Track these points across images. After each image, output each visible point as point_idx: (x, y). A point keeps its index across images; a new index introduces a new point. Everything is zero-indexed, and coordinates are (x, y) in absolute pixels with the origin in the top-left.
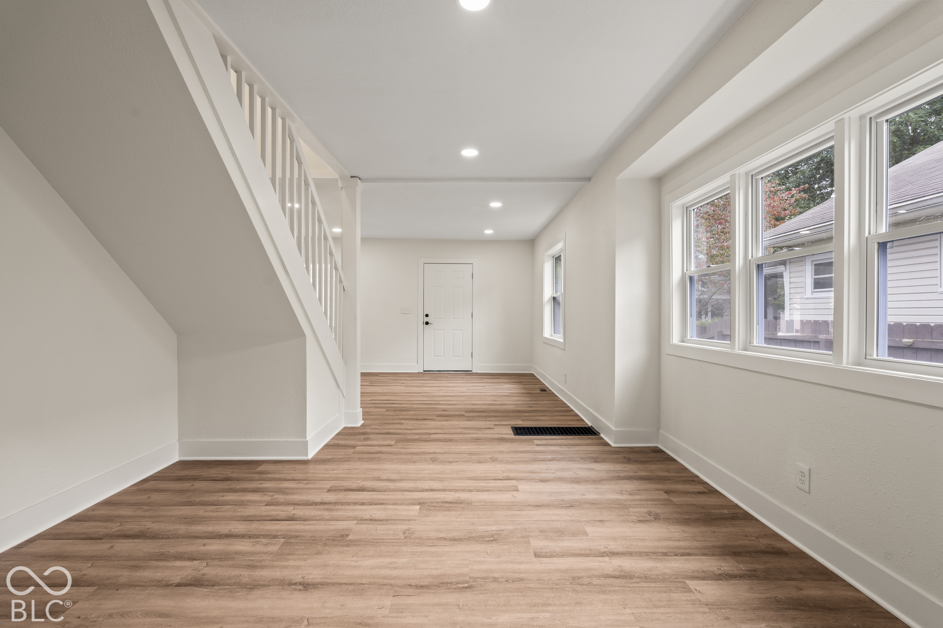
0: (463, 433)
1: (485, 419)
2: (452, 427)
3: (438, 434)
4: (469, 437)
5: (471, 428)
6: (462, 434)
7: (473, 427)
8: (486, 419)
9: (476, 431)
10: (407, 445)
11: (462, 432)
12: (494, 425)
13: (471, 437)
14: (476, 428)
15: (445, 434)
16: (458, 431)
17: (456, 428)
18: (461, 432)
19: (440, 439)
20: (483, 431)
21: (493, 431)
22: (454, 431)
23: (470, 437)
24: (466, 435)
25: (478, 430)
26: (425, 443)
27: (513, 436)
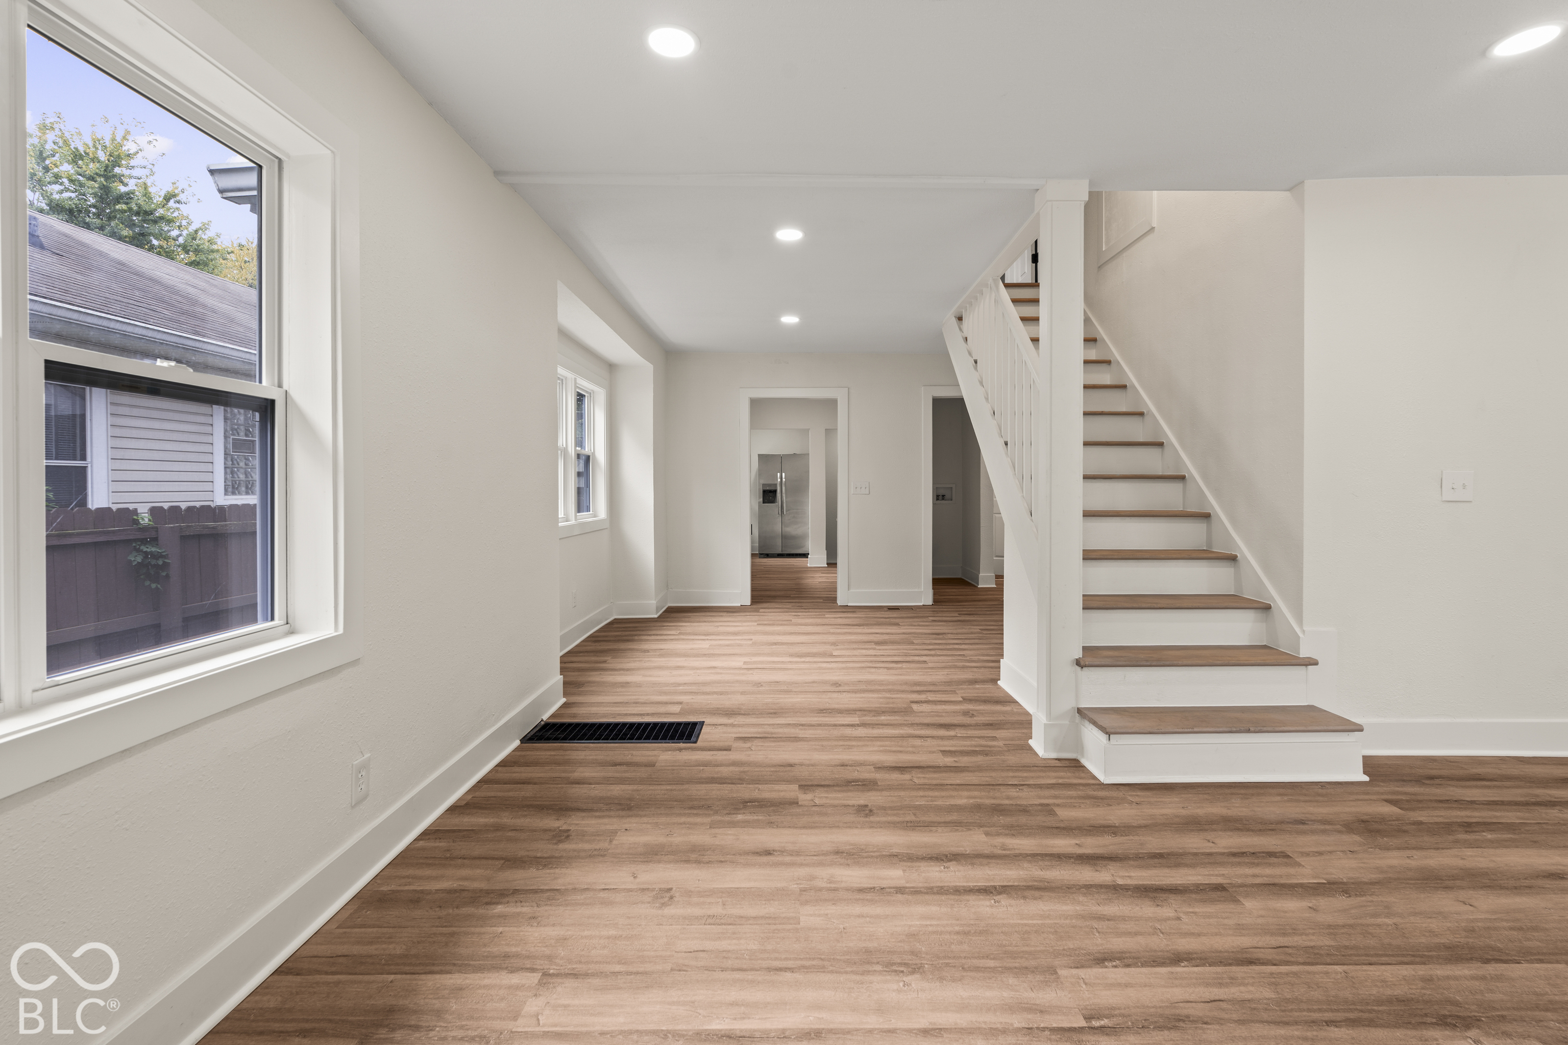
0: (801, 727)
1: (746, 769)
2: (825, 743)
3: (848, 725)
4: (789, 719)
5: (784, 741)
6: (802, 725)
7: (778, 743)
8: (742, 769)
9: (775, 733)
10: (888, 703)
11: (802, 730)
12: (730, 750)
13: (786, 717)
14: (774, 741)
15: (835, 725)
16: (811, 732)
17: (816, 739)
18: (805, 729)
19: (839, 715)
20: (759, 733)
21: (740, 733)
22: (819, 732)
23: (788, 717)
24: (794, 722)
25: (769, 736)
26: (861, 706)
27: (708, 720)
